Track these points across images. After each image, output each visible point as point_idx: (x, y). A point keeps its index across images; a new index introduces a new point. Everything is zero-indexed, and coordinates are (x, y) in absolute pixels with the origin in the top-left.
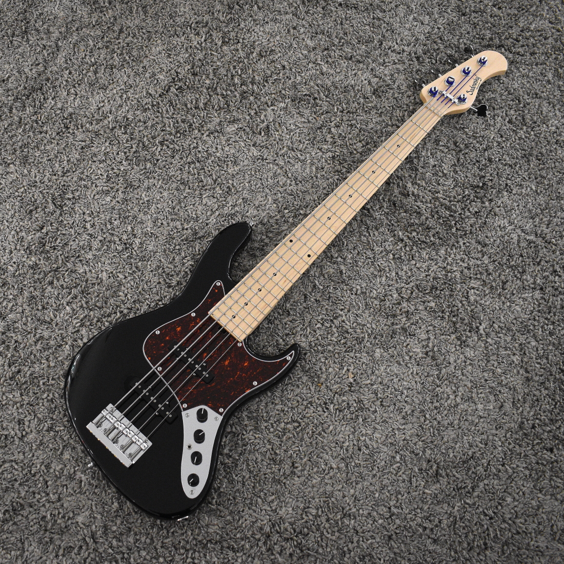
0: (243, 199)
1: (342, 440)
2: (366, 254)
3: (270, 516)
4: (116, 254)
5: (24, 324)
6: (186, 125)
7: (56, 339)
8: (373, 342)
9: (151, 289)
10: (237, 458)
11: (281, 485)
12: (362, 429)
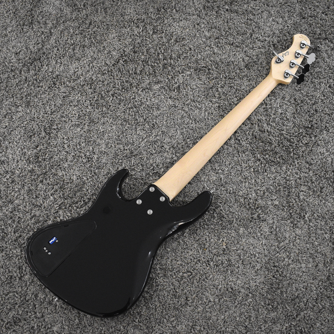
0: (162, 132)
1: (217, 284)
3: (171, 330)
4: (82, 164)
5: (24, 207)
6: (128, 84)
7: (44, 217)
8: (239, 224)
10: (152, 294)
11: (179, 311)
12: (230, 278)
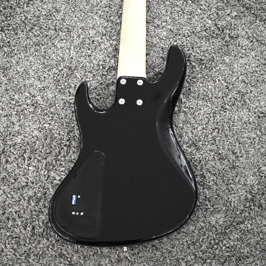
0: (80, 29)
1: (247, 119)
2: (175, 10)
3: (244, 189)
4: (32, 115)
5: (12, 198)
6: (9, 9)
7: (40, 191)
8: (219, 56)
9: (71, 119)
10: (202, 173)
11: (236, 168)
12: (252, 106)
